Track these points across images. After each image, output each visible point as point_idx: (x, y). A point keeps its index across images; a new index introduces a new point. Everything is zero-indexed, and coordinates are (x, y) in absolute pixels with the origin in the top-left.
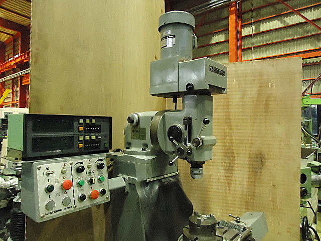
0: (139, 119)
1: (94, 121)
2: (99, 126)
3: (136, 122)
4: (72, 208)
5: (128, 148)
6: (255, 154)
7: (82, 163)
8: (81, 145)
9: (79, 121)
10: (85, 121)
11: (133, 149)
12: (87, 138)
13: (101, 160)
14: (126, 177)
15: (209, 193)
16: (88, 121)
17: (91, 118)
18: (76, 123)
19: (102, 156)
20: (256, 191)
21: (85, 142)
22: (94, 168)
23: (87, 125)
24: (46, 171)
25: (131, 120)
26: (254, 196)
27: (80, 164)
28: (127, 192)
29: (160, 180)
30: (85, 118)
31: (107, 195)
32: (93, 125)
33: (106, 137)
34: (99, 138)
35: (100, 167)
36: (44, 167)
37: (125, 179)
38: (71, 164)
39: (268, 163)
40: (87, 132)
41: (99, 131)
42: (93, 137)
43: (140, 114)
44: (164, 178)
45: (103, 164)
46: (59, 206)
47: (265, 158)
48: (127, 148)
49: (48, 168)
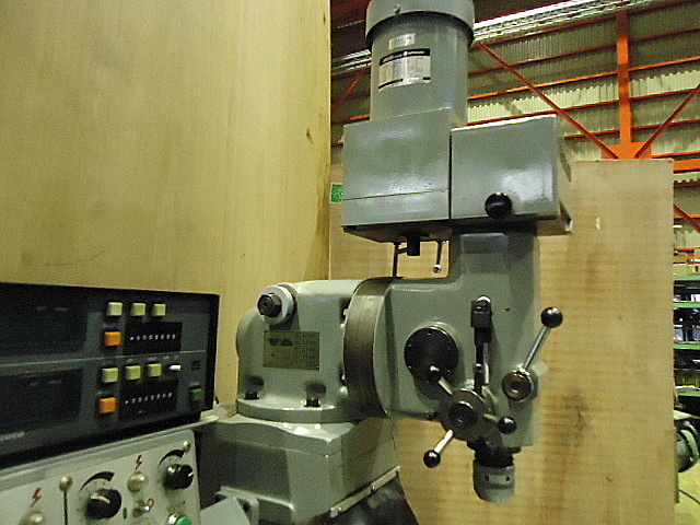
0: (295, 305)
1: (160, 310)
2: (176, 328)
3: (288, 314)
5: (253, 397)
7: (108, 476)
8: (109, 404)
9: (106, 308)
10: (127, 308)
11: (269, 401)
12: (135, 372)
13: (179, 453)
14: (253, 499)
16: (140, 309)
17: (150, 297)
18: (94, 318)
19: (182, 437)
21: (126, 388)
23: (132, 325)
25: (268, 306)
26: (560, 509)
27: (100, 483)
30: (128, 297)
32: (155, 324)
33: (196, 364)
34: (175, 371)
35: (178, 481)
37: (246, 507)
38: (66, 487)
39: (594, 422)
40: (132, 349)
41: (174, 347)
42: (156, 370)
43: (301, 288)
44: (373, 492)
47: (586, 408)
48: (248, 397)
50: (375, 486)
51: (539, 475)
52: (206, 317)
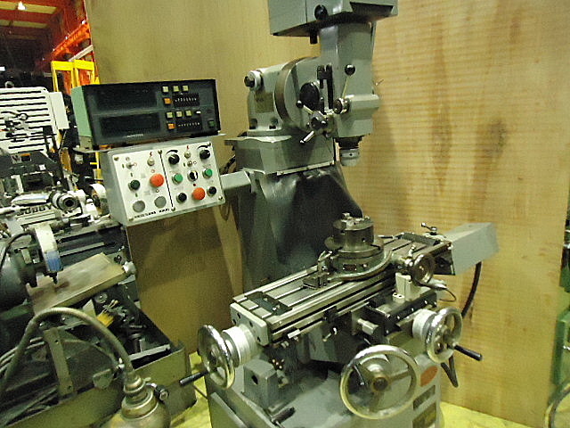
0: (262, 79)
1: (186, 88)
2: (197, 96)
3: (258, 85)
4: (170, 211)
5: (254, 128)
6: (489, 125)
7: (176, 151)
8: (171, 126)
9: (162, 89)
10: (171, 89)
11: (260, 129)
12: (179, 114)
13: (206, 147)
14: (251, 172)
15: (407, 197)
16: (176, 89)
17: (180, 84)
18: (158, 94)
19: (206, 141)
20: (488, 190)
21: (178, 120)
22: (195, 157)
23: (176, 95)
24: (126, 163)
25: (250, 83)
26: (484, 198)
27: (173, 153)
28: (255, 194)
29: (300, 173)
30: (170, 84)
31: (219, 194)
32: (186, 95)
33: (209, 111)
34: (199, 114)
35: (204, 156)
36: (122, 157)
37: (249, 175)
38: (160, 153)
40: (177, 105)
41: (197, 103)
42: (189, 113)
43: (264, 71)
44: (308, 170)
45: (208, 151)
46: (150, 207)
47: (504, 131)
48: (251, 128)
49: (127, 159)
50: (310, 167)
51: (470, 178)
52: (211, 89)
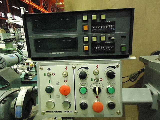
1: (103, 17)
2: (113, 23)
4: (73, 113)
7: (87, 68)
9: (82, 18)
10: (90, 17)
12: (94, 39)
13: (114, 67)
16: (94, 17)
18: (79, 21)
19: (116, 62)
22: (102, 75)
23: (94, 23)
24: (47, 72)
30: (89, 13)
31: (118, 108)
34: (113, 40)
36: (45, 68)
37: (152, 94)
38: (74, 68)
40: (94, 31)
41: (113, 30)
42: (103, 39)
49: (49, 69)
